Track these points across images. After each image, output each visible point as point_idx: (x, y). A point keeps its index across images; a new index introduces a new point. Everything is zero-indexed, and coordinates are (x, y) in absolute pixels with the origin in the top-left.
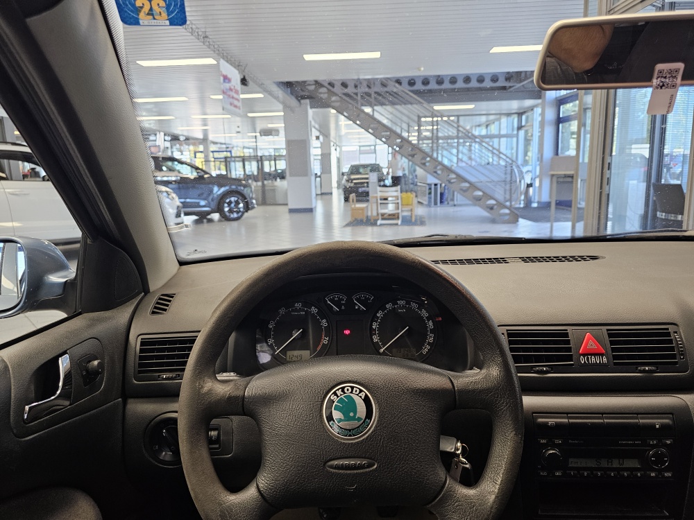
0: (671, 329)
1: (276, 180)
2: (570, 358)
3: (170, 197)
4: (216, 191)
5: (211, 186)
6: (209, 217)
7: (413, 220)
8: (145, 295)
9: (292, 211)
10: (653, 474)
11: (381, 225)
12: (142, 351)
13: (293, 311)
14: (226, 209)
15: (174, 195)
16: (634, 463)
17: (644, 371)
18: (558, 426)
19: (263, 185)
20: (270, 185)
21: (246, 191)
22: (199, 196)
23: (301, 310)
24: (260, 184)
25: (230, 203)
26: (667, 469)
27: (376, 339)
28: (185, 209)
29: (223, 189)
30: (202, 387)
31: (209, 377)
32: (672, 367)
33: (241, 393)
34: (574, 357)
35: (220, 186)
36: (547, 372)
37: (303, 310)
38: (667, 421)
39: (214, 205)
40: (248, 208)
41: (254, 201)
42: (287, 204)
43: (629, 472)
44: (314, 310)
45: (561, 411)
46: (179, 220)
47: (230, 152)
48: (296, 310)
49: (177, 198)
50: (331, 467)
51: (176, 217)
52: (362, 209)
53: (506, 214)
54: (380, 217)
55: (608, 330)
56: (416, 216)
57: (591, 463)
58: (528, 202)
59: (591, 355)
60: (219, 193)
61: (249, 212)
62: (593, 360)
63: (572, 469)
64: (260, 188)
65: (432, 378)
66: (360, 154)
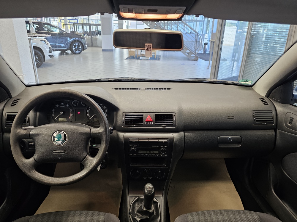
0: (173, 114)
1: (97, 35)
2: (142, 122)
3: (46, 43)
4: (69, 40)
5: (67, 38)
6: (66, 52)
7: (155, 57)
8: (10, 98)
9: (103, 50)
10: (161, 155)
11: (141, 59)
12: (7, 118)
13: (60, 106)
14: (74, 49)
15: (48, 42)
16: (157, 152)
17: (163, 127)
18: (136, 142)
19: (91, 37)
20: (95, 38)
21: (82, 41)
22: (61, 42)
23: (63, 105)
24: (90, 37)
25: (75, 46)
26: (165, 154)
27: (88, 115)
28: (54, 48)
29: (72, 40)
30: (17, 131)
31: (20, 128)
32: (171, 125)
33: (29, 133)
34: (144, 122)
35: (71, 38)
36: (135, 126)
37: (64, 106)
38: (166, 141)
39: (68, 47)
40: (83, 49)
41: (86, 46)
42: (102, 47)
43: (155, 155)
44: (68, 106)
45: (137, 137)
46: (51, 54)
47: (77, 20)
48: (62, 106)
49: (49, 44)
50: (54, 152)
51: (49, 53)
52: (134, 52)
53: (194, 57)
54: (141, 56)
55: (155, 114)
56: (157, 56)
57: (145, 152)
58: (205, 51)
59: (149, 121)
60: (70, 41)
61: (84, 50)
62: (149, 123)
63: (140, 153)
64: (90, 39)
65: (86, 129)
66: (137, 24)
